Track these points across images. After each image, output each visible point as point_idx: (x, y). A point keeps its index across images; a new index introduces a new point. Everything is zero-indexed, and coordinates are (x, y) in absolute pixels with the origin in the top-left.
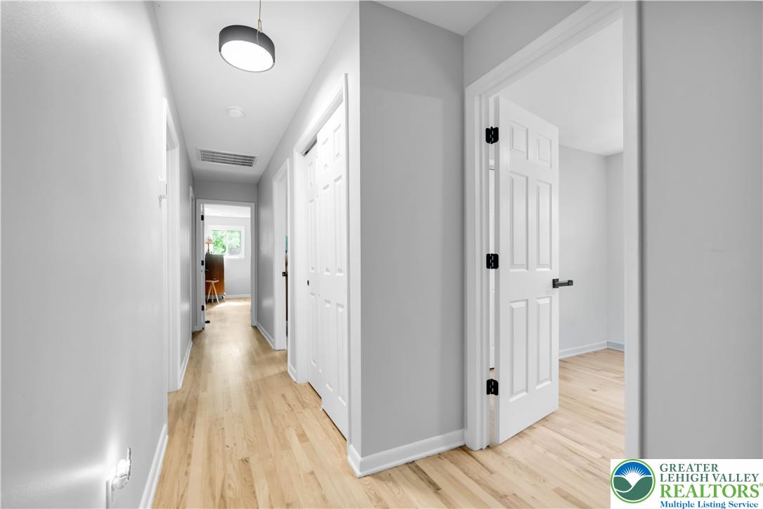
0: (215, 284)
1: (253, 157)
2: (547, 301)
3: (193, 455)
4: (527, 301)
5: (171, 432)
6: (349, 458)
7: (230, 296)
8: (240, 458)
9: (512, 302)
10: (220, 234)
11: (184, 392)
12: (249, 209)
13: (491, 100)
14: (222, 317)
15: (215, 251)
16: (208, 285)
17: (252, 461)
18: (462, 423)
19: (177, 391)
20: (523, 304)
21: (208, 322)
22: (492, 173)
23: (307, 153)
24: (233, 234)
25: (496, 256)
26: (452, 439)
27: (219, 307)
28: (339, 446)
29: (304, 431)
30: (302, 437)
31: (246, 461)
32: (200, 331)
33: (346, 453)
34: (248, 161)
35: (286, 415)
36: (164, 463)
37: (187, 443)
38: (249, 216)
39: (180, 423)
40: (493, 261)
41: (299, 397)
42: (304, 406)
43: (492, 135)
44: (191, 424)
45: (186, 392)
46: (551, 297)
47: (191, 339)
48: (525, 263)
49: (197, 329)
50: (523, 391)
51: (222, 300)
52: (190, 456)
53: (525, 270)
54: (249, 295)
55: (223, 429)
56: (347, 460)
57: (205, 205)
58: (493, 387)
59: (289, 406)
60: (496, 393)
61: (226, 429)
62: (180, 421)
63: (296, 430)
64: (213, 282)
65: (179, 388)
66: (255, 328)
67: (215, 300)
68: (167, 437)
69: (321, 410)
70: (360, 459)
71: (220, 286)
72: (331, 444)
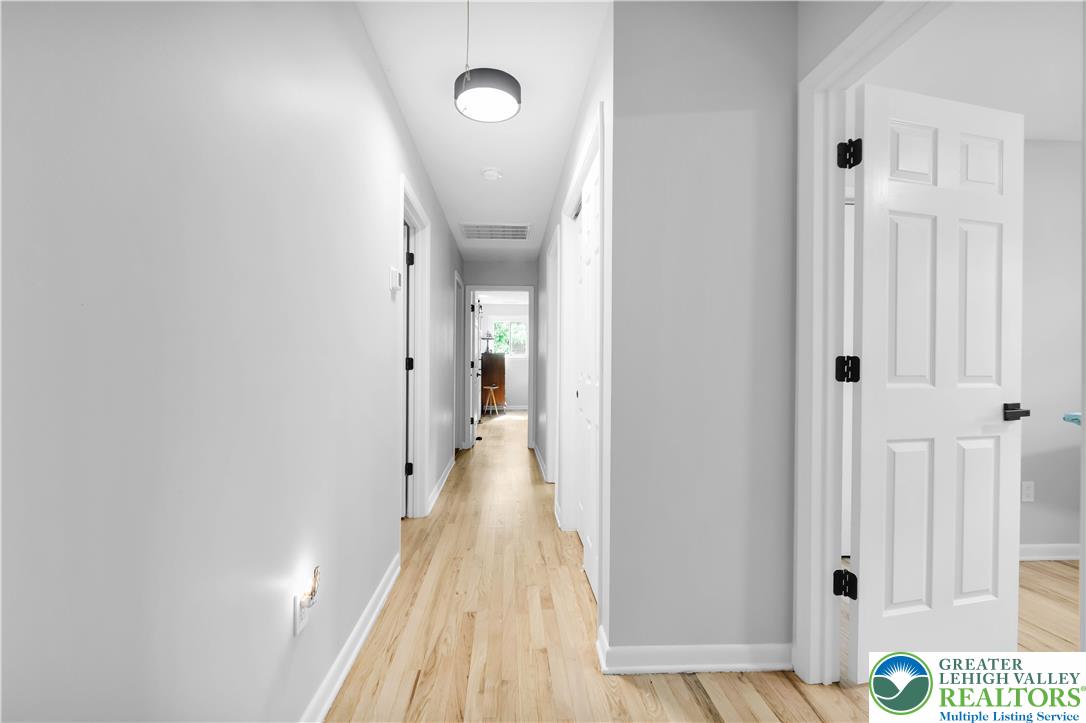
0: (494, 391)
1: (524, 227)
2: (989, 444)
3: (419, 596)
4: (932, 441)
5: (405, 564)
6: (598, 644)
7: (511, 407)
8: (466, 611)
9: (890, 441)
10: (504, 326)
11: (430, 520)
12: (526, 294)
13: (850, 95)
14: (499, 435)
15: (495, 348)
16: (485, 393)
17: (478, 617)
18: (789, 636)
19: (426, 517)
20: (924, 447)
21: (479, 439)
22: (850, 211)
23: (577, 215)
24: (520, 326)
25: (856, 361)
26: (771, 656)
27: (498, 420)
28: (591, 624)
29: (550, 594)
30: (547, 601)
31: (472, 615)
32: (469, 449)
33: (597, 637)
34: (519, 233)
35: (535, 569)
36: (390, 596)
37: (417, 580)
38: (527, 303)
39: (416, 556)
40: (848, 369)
41: (559, 548)
42: (561, 560)
43: (850, 154)
44: (427, 559)
45: (434, 520)
46: (998, 439)
47: (453, 458)
48: (927, 373)
49: (464, 446)
50: (918, 602)
51: (501, 412)
52: (416, 595)
53: (928, 386)
54: (526, 407)
55: (458, 571)
56: (595, 646)
57: (477, 292)
58: (846, 584)
59: (543, 558)
60: (853, 594)
61: (461, 572)
62: (418, 552)
63: (541, 591)
64: (491, 388)
65: (427, 514)
66: (532, 450)
67: (494, 412)
68: (399, 568)
69: (582, 571)
70: (607, 647)
71: (500, 393)
72: (581, 619)
